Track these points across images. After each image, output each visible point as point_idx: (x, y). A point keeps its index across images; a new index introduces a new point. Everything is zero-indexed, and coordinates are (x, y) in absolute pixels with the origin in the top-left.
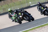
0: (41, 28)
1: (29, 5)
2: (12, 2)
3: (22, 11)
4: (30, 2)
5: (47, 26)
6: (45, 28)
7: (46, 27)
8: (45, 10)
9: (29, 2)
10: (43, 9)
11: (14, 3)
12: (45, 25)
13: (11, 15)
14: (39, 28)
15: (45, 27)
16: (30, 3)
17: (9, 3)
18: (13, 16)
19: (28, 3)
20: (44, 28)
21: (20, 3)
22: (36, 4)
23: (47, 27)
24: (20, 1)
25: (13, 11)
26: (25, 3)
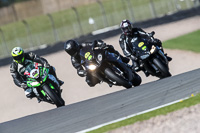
0: (136, 125)
1: (85, 33)
2: (17, 19)
3: (96, 45)
4: (93, 17)
5: (163, 117)
6: (155, 128)
7: (159, 123)
8: (151, 55)
9: (87, 19)
10: (144, 48)
11: (24, 22)
12: (154, 114)
13: (23, 73)
14: (127, 127)
15: (153, 124)
16: (91, 21)
17: (5, 23)
18: (31, 76)
19: (82, 23)
20: (149, 125)
21: (50, 24)
22: (116, 27)
23: (162, 121)
24: (49, 15)
25: (31, 55)
26: (68, 22)
